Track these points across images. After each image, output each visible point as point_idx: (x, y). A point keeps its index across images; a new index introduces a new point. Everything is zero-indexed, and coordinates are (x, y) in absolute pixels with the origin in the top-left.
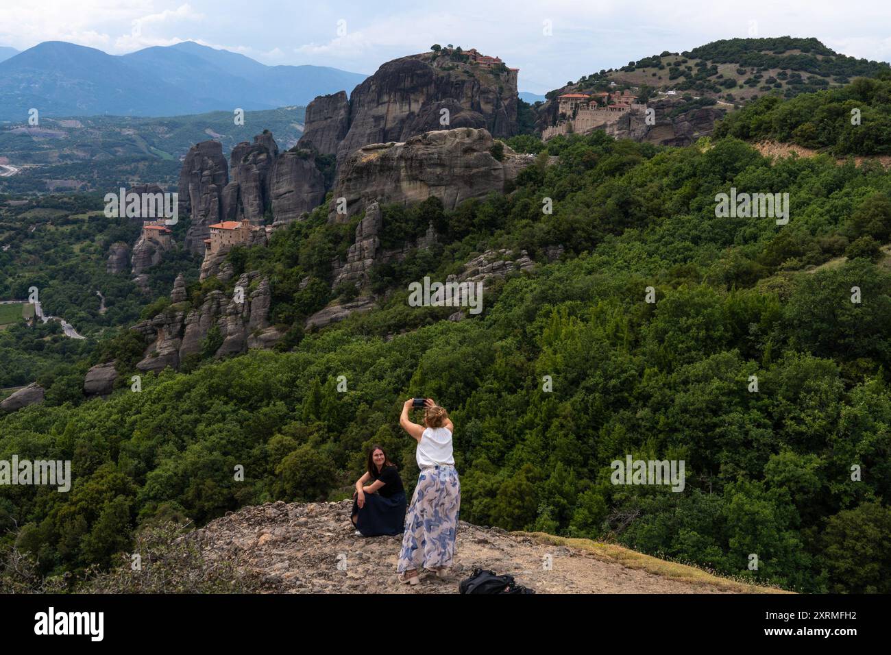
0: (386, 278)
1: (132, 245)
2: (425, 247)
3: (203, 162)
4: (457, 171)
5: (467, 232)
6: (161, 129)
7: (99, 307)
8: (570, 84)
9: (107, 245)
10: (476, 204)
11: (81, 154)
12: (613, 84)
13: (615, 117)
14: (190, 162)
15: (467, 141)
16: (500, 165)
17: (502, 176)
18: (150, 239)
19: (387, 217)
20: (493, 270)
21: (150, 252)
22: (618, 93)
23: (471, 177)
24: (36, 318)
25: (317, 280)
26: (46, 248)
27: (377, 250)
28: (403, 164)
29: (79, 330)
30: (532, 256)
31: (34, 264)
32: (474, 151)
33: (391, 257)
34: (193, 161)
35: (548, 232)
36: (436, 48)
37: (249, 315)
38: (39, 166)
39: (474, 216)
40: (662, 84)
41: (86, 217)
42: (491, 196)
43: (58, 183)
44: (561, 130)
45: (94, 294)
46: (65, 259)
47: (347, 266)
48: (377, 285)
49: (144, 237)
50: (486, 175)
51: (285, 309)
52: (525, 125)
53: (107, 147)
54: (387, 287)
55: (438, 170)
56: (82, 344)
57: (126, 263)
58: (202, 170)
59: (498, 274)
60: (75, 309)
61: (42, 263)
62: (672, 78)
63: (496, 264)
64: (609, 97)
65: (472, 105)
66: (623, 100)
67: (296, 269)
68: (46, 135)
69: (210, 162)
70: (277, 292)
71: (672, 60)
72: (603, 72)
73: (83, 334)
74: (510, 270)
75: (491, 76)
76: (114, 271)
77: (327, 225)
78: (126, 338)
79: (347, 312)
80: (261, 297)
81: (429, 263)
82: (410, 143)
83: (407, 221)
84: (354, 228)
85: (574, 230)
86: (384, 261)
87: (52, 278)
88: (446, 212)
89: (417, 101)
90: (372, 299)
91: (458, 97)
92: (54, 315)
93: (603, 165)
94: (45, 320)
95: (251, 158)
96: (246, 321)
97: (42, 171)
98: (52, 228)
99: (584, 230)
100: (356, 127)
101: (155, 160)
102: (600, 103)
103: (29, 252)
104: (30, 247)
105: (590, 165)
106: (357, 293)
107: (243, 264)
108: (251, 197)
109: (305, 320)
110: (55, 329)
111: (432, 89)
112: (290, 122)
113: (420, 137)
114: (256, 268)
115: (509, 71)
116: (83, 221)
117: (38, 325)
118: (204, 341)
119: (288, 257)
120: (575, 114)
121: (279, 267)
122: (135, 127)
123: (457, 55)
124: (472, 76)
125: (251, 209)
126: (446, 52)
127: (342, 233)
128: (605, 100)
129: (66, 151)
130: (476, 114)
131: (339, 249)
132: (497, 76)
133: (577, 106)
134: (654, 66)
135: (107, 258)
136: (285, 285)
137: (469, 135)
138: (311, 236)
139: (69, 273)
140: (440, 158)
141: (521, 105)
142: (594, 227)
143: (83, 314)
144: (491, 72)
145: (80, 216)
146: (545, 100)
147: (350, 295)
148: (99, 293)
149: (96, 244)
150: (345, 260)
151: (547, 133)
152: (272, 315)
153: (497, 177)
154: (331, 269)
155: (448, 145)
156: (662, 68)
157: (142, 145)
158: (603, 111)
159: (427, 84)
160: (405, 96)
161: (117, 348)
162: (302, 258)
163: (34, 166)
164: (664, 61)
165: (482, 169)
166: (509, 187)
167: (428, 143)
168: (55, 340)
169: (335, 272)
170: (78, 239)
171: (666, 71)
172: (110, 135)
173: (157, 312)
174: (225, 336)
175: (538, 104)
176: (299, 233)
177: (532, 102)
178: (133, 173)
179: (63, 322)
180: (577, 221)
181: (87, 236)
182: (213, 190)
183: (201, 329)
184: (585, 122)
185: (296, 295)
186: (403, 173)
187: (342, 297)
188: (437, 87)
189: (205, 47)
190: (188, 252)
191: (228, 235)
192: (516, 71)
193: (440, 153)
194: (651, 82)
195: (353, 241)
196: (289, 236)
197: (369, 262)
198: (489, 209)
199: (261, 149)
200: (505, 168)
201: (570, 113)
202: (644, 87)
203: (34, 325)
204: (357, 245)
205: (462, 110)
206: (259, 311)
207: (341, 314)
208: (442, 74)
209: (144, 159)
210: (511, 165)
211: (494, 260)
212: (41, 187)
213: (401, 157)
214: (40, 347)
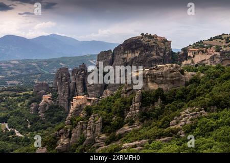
0: (144, 117)
1: (39, 103)
2: (158, 106)
3: (62, 74)
4: (168, 79)
5: (173, 100)
6: (44, 63)
7: (28, 125)
8: (190, 45)
9: (30, 104)
10: (175, 90)
11: (18, 72)
12: (205, 45)
13: (208, 57)
14: (58, 75)
15: (172, 68)
16: (183, 76)
17: (184, 80)
18: (45, 101)
19: (144, 95)
20: (192, 115)
21: (45, 106)
22: (209, 48)
23: (173, 81)
24: (6, 129)
25: (119, 117)
26: (9, 105)
27: (140, 107)
28: (149, 77)
29: (21, 133)
30: (206, 110)
31: (5, 110)
32: (174, 72)
33: (145, 109)
34: (58, 74)
35: (211, 101)
36: (143, 34)
37: (95, 130)
38: (4, 77)
39: (175, 95)
40: (223, 44)
41: (22, 94)
42: (181, 87)
43: (11, 82)
44: (189, 62)
45: (26, 121)
46: (15, 108)
47: (130, 112)
48: (141, 119)
49: (43, 100)
50: (179, 80)
51: (108, 128)
52: (174, 60)
53: (27, 70)
54: (144, 120)
55: (162, 79)
56: (23, 138)
57: (37, 110)
58: (62, 77)
59: (194, 117)
60: (20, 126)
61: (7, 110)
62: (226, 43)
63: (194, 113)
64: (206, 50)
65: (157, 54)
66: (211, 51)
67: (110, 114)
68: (6, 66)
69: (64, 74)
70: (105, 122)
71: (226, 36)
72: (201, 41)
73: (23, 135)
74: (199, 115)
75: (162, 43)
76: (32, 112)
77: (121, 98)
78: (50, 138)
79: (131, 129)
80: (99, 124)
81: (160, 111)
82: (151, 69)
83: (151, 96)
84: (132, 99)
85: (221, 101)
86: (143, 110)
87: (11, 115)
88: (165, 93)
89: (137, 53)
90: (139, 124)
91: (152, 51)
92: (12, 128)
93: (222, 76)
94: (10, 130)
95: (79, 73)
96: (94, 132)
97: (5, 78)
98: (11, 98)
99: (224, 101)
100: (116, 62)
101: (43, 74)
102: (203, 52)
103: (3, 106)
104: (3, 105)
105: (217, 76)
106: (134, 122)
107: (90, 111)
108: (80, 86)
109: (116, 132)
110: (13, 133)
111: (143, 48)
112: (88, 60)
113: (154, 67)
114: (96, 113)
115: (168, 42)
116: (21, 95)
117: (7, 132)
118: (78, 139)
119: (107, 109)
120: (194, 56)
121: (104, 113)
122: (36, 63)
123: (150, 37)
124: (156, 44)
125: (80, 90)
126: (146, 36)
127: (127, 101)
128: (205, 51)
129: (13, 71)
130: (159, 57)
131: (126, 106)
132: (164, 43)
133: (195, 53)
134: (220, 39)
135: (30, 108)
136: (108, 119)
137: (172, 66)
138: (116, 102)
139: (17, 113)
140: (162, 74)
141: (173, 53)
142: (227, 99)
143: (22, 128)
144: (162, 42)
145: (20, 94)
146: (181, 51)
147: (131, 123)
148: (27, 120)
149: (26, 103)
150: (129, 110)
151: (184, 63)
152: (103, 130)
153: (182, 81)
154: (124, 113)
155: (165, 70)
156: (223, 39)
157: (38, 69)
158: (204, 55)
159: (141, 47)
160: (133, 51)
161: (47, 142)
162: (113, 110)
163: (2, 77)
164: (223, 37)
165: (177, 78)
166: (187, 84)
167: (158, 69)
168: (13, 137)
169: (125, 114)
170: (19, 102)
171: (224, 40)
172: (28, 66)
173: (60, 129)
174: (87, 137)
175: (179, 53)
176: (110, 101)
177: (176, 52)
178: (35, 78)
179: (16, 131)
180: (221, 97)
181: (22, 100)
182: (67, 84)
183: (78, 135)
184: (198, 59)
185: (112, 123)
186: (148, 80)
187: (128, 123)
188: (144, 48)
189: (59, 36)
190: (58, 106)
191: (79, 101)
192: (171, 41)
193: (162, 73)
194: (219, 44)
195: (131, 104)
196: (107, 102)
197: (138, 111)
198: (181, 92)
199: (82, 70)
200: (185, 78)
201: (192, 56)
202: (217, 46)
203: (6, 132)
204: (133, 105)
205: (154, 55)
206: (98, 129)
207: (129, 130)
208: (146, 43)
209: (39, 73)
210: (187, 76)
211: (192, 112)
212: (5, 84)
213: (148, 74)
214: (8, 139)
